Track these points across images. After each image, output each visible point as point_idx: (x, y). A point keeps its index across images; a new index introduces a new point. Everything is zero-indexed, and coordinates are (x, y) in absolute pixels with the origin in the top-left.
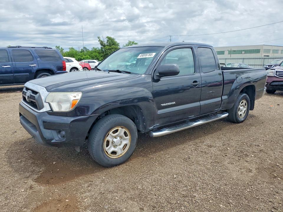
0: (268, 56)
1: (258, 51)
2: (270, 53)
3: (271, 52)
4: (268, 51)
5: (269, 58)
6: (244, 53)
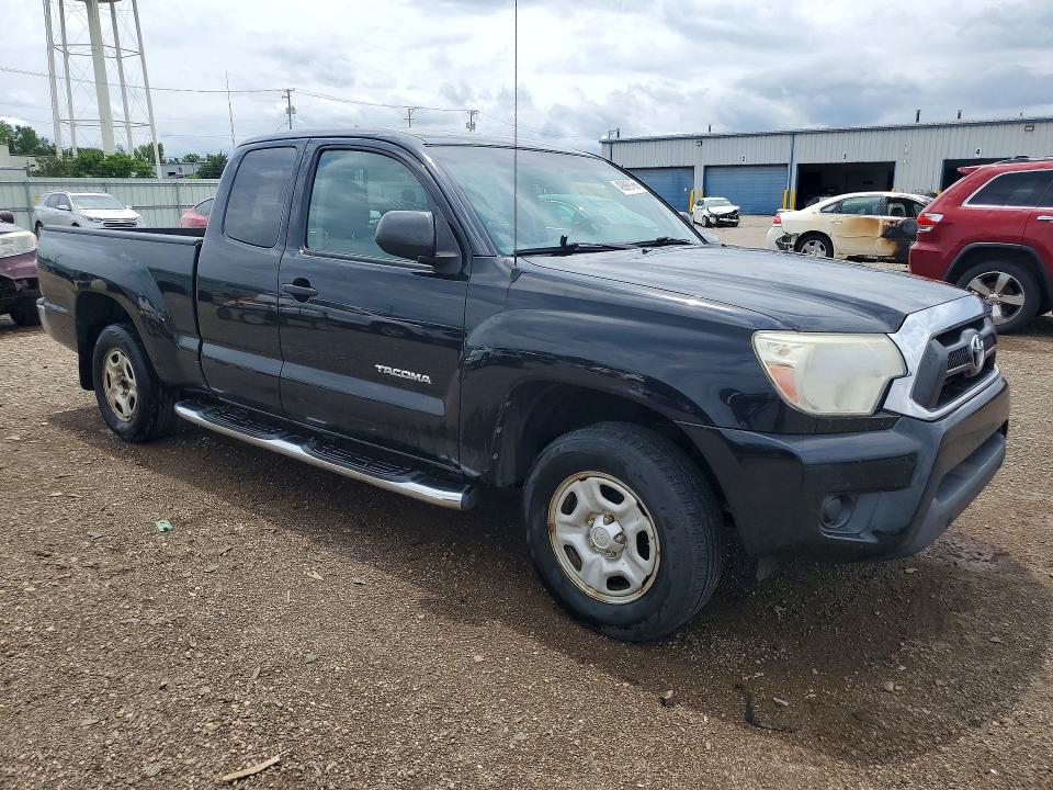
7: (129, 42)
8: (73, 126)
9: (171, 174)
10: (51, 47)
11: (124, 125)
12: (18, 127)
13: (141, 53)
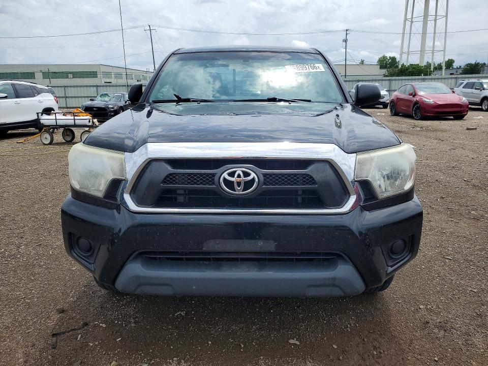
0: (110, 83)
1: (93, 74)
2: (111, 78)
3: (113, 76)
4: (107, 74)
5: (110, 86)
6: (72, 77)
7: (441, 12)
8: (408, 55)
9: (451, 74)
10: (406, 19)
11: (431, 52)
12: (390, 57)
13: (446, 16)
